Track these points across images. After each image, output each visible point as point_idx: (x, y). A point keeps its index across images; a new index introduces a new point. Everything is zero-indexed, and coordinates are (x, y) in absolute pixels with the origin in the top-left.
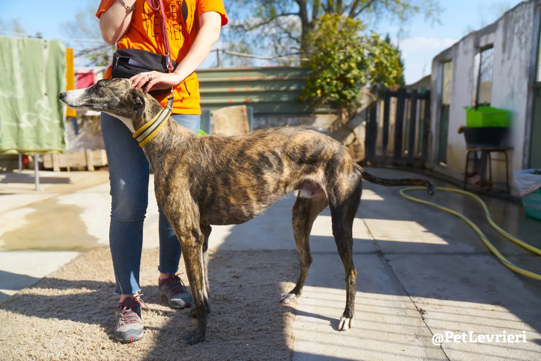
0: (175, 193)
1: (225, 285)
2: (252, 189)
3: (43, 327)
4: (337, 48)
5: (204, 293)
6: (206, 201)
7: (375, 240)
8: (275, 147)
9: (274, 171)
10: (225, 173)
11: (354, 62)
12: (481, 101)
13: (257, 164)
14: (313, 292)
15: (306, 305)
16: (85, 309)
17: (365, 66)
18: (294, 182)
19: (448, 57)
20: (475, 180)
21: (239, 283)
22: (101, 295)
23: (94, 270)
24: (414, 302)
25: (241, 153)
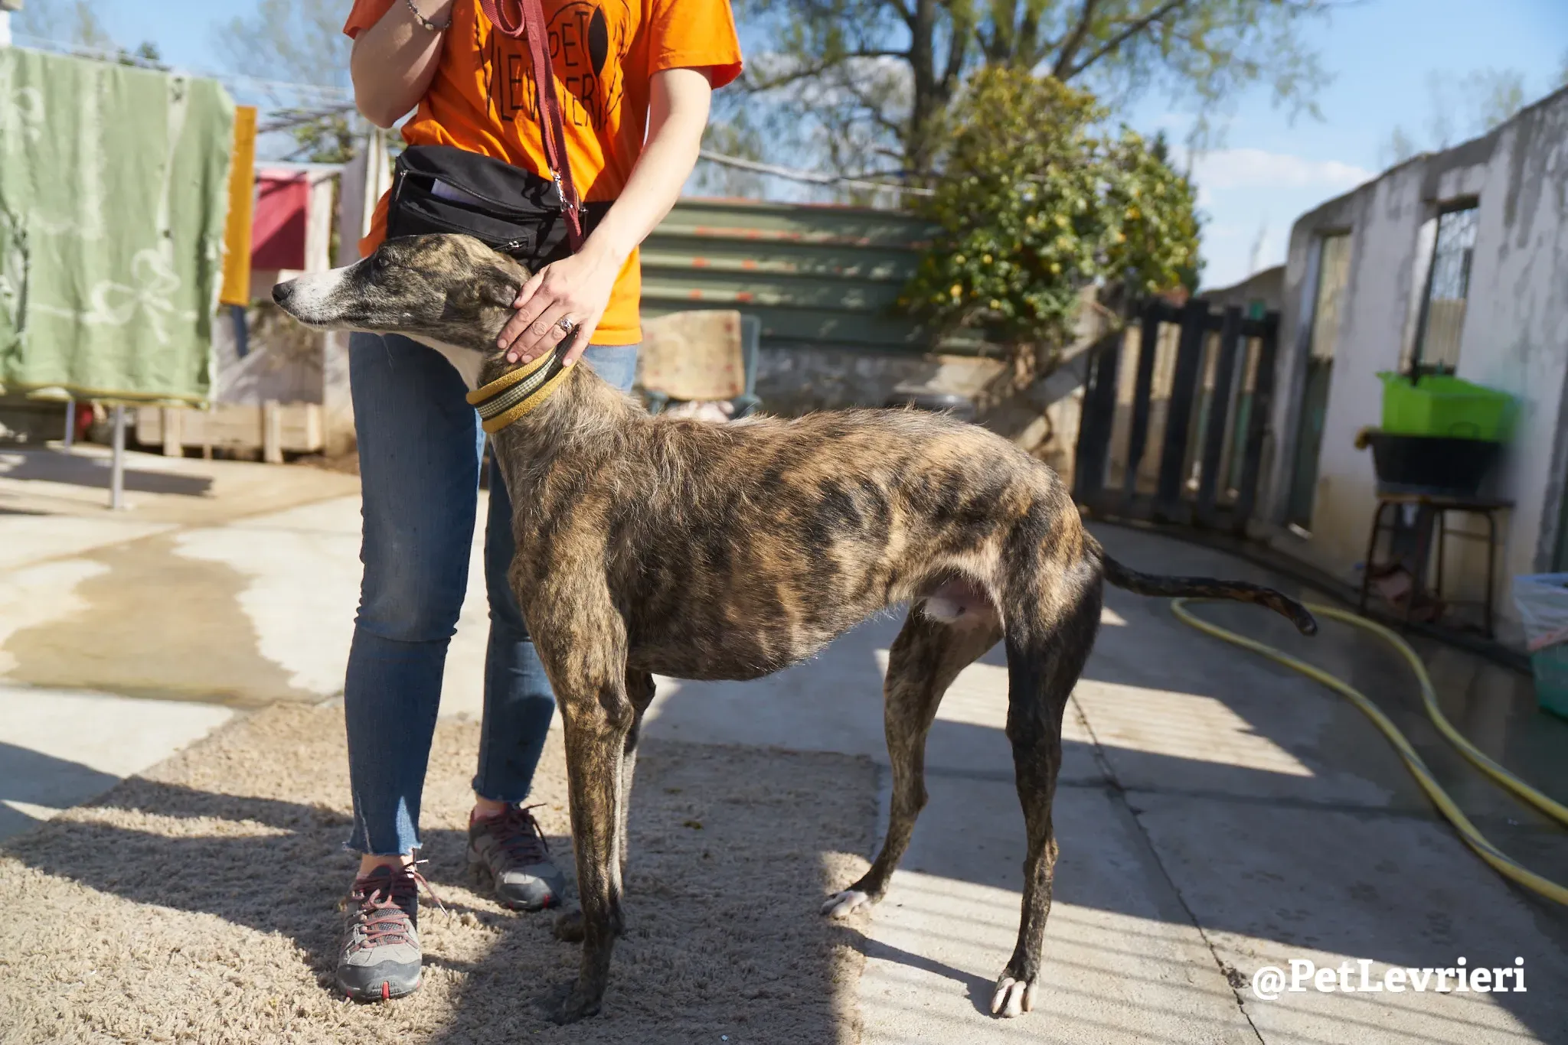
0: (564, 575)
1: (662, 849)
2: (793, 583)
3: (125, 933)
4: (1019, 168)
5: (613, 873)
6: (653, 607)
7: (1098, 745)
8: (873, 466)
9: (863, 538)
10: (717, 533)
11: (1063, 213)
12: (1429, 359)
13: (816, 513)
14: (917, 889)
15: (897, 928)
16: (248, 885)
17: (1097, 228)
18: (915, 574)
19: (1341, 221)
20: (1395, 587)
21: (704, 846)
22: (297, 849)
23: (277, 768)
24: (1212, 947)
25: (772, 479)
